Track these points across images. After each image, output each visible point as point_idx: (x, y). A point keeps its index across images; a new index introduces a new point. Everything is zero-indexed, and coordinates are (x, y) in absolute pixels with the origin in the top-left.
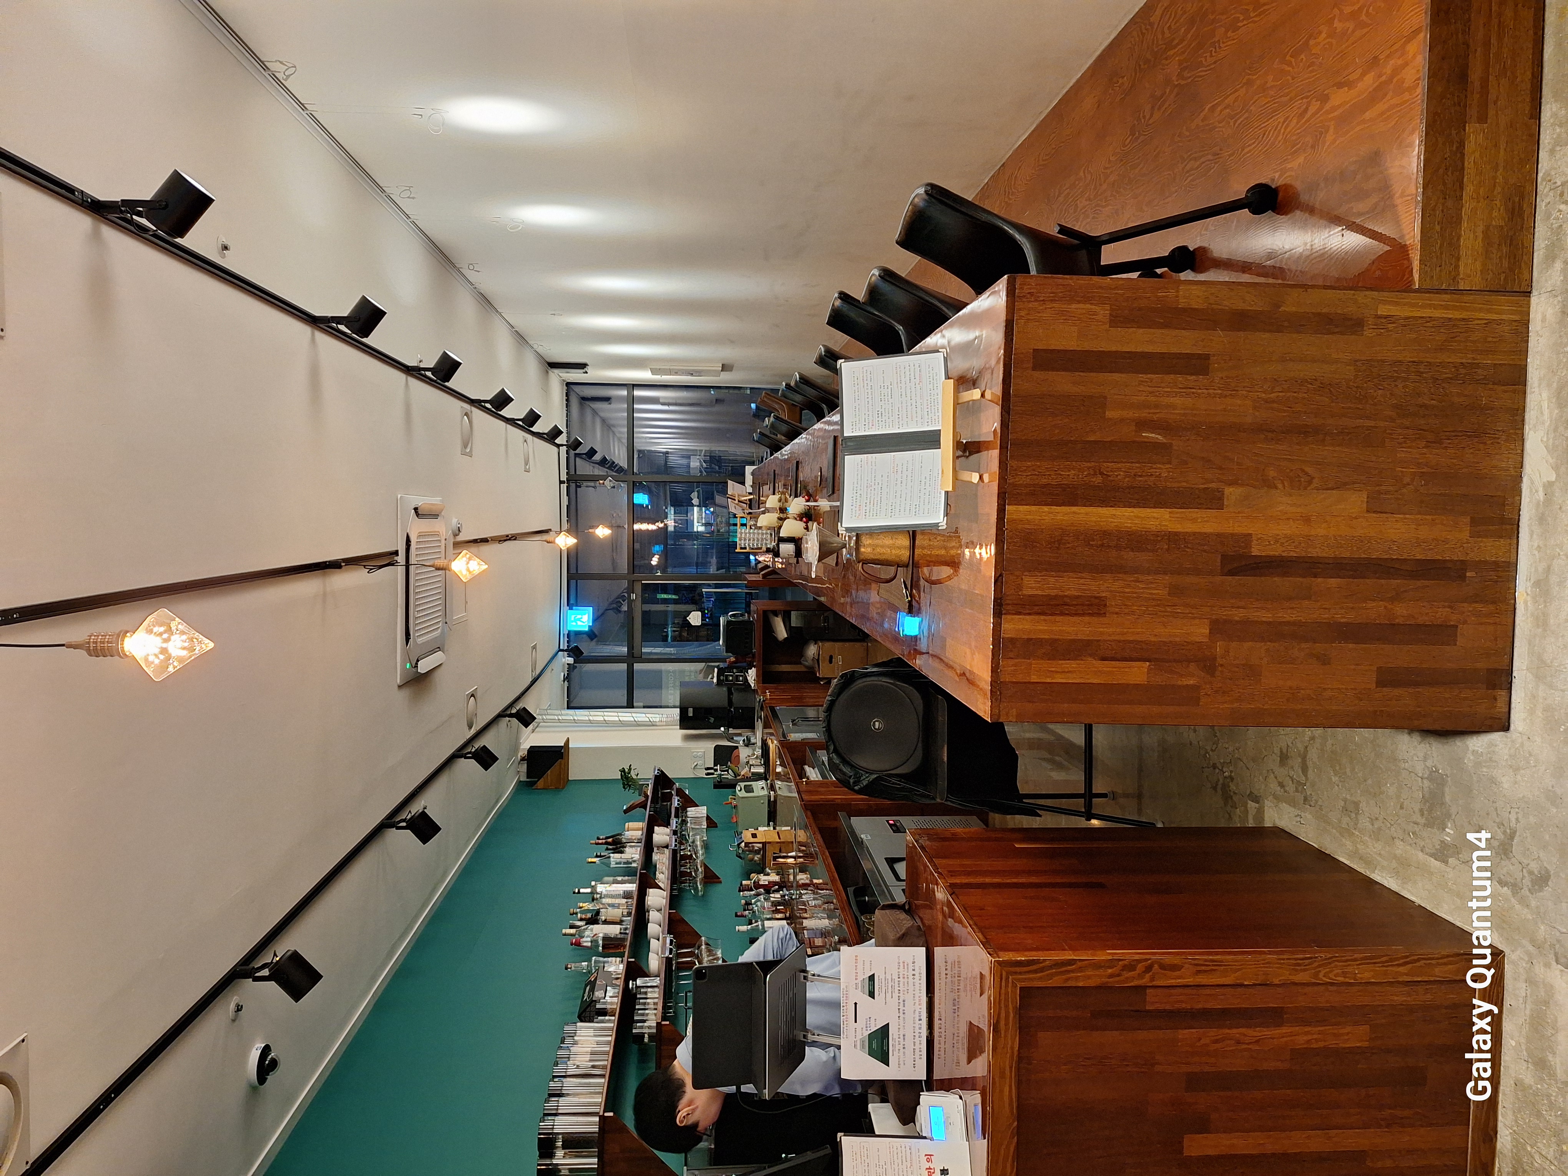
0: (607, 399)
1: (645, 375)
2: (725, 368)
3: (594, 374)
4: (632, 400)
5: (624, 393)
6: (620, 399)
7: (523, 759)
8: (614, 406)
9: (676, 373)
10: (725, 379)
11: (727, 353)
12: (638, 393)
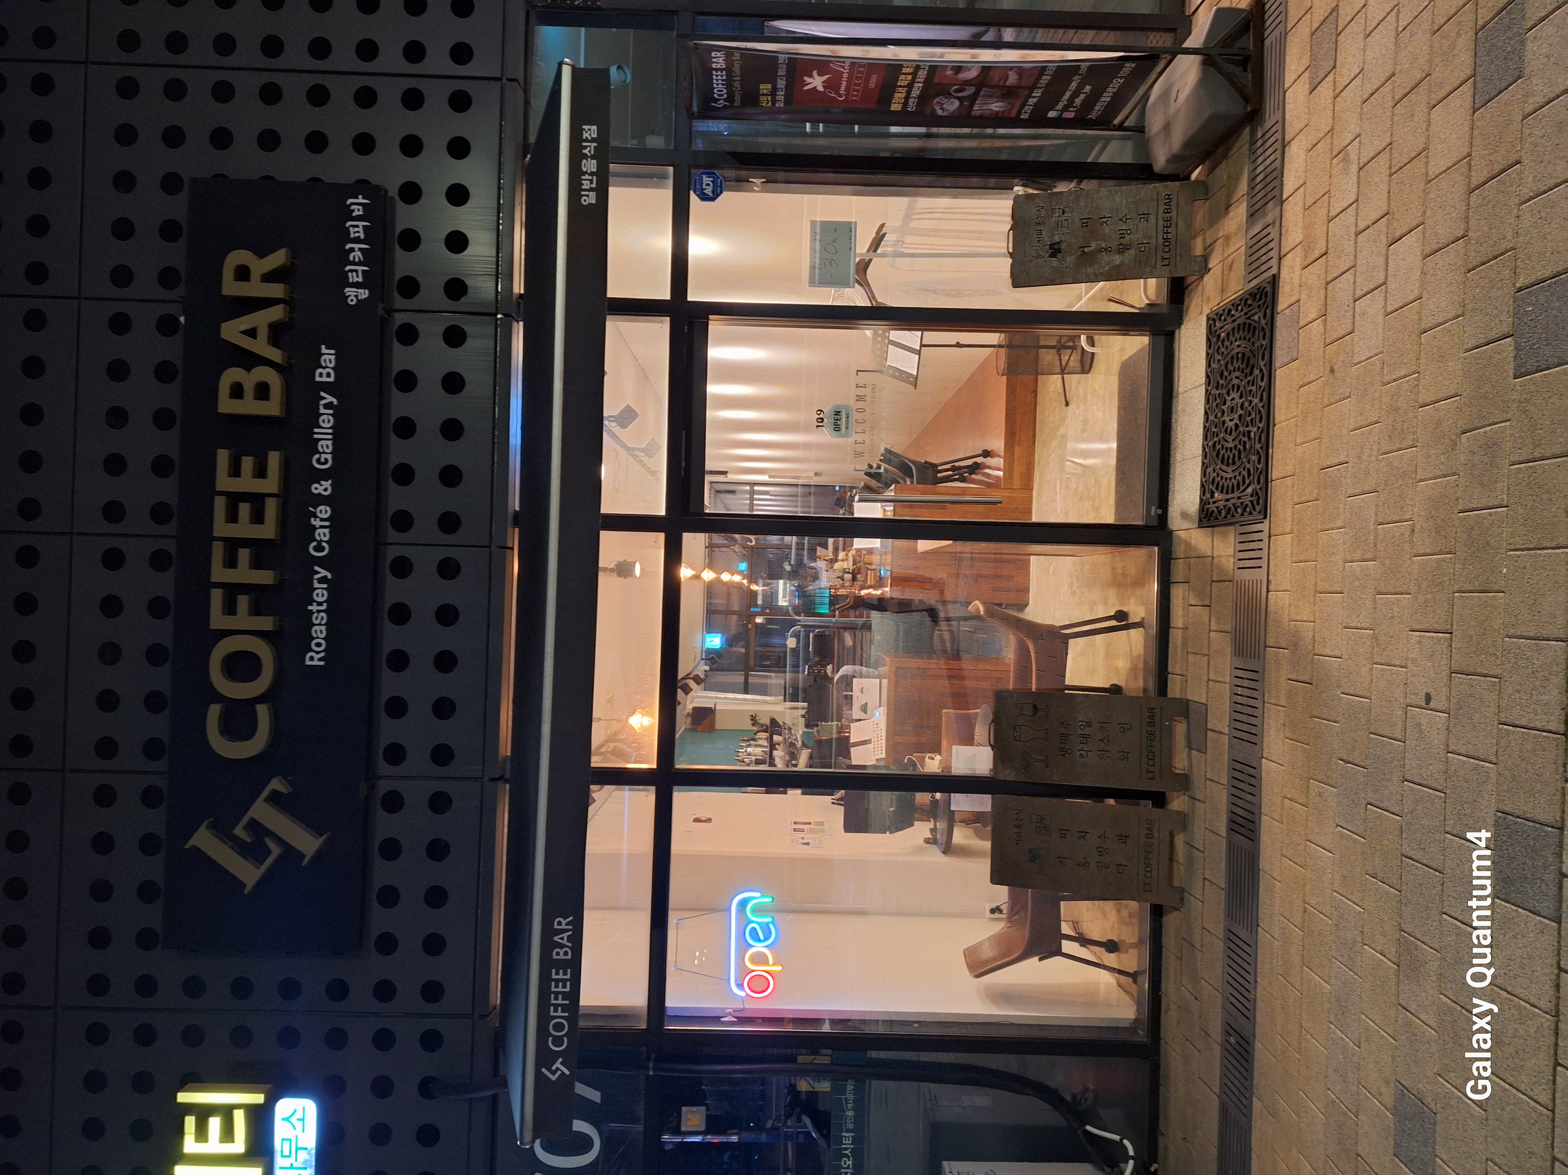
0: (733, 492)
1: (764, 478)
2: (816, 474)
3: (731, 477)
4: (752, 493)
5: (748, 488)
6: (745, 492)
7: (688, 714)
8: (738, 496)
9: (785, 478)
10: (815, 481)
11: (819, 467)
12: (756, 488)
